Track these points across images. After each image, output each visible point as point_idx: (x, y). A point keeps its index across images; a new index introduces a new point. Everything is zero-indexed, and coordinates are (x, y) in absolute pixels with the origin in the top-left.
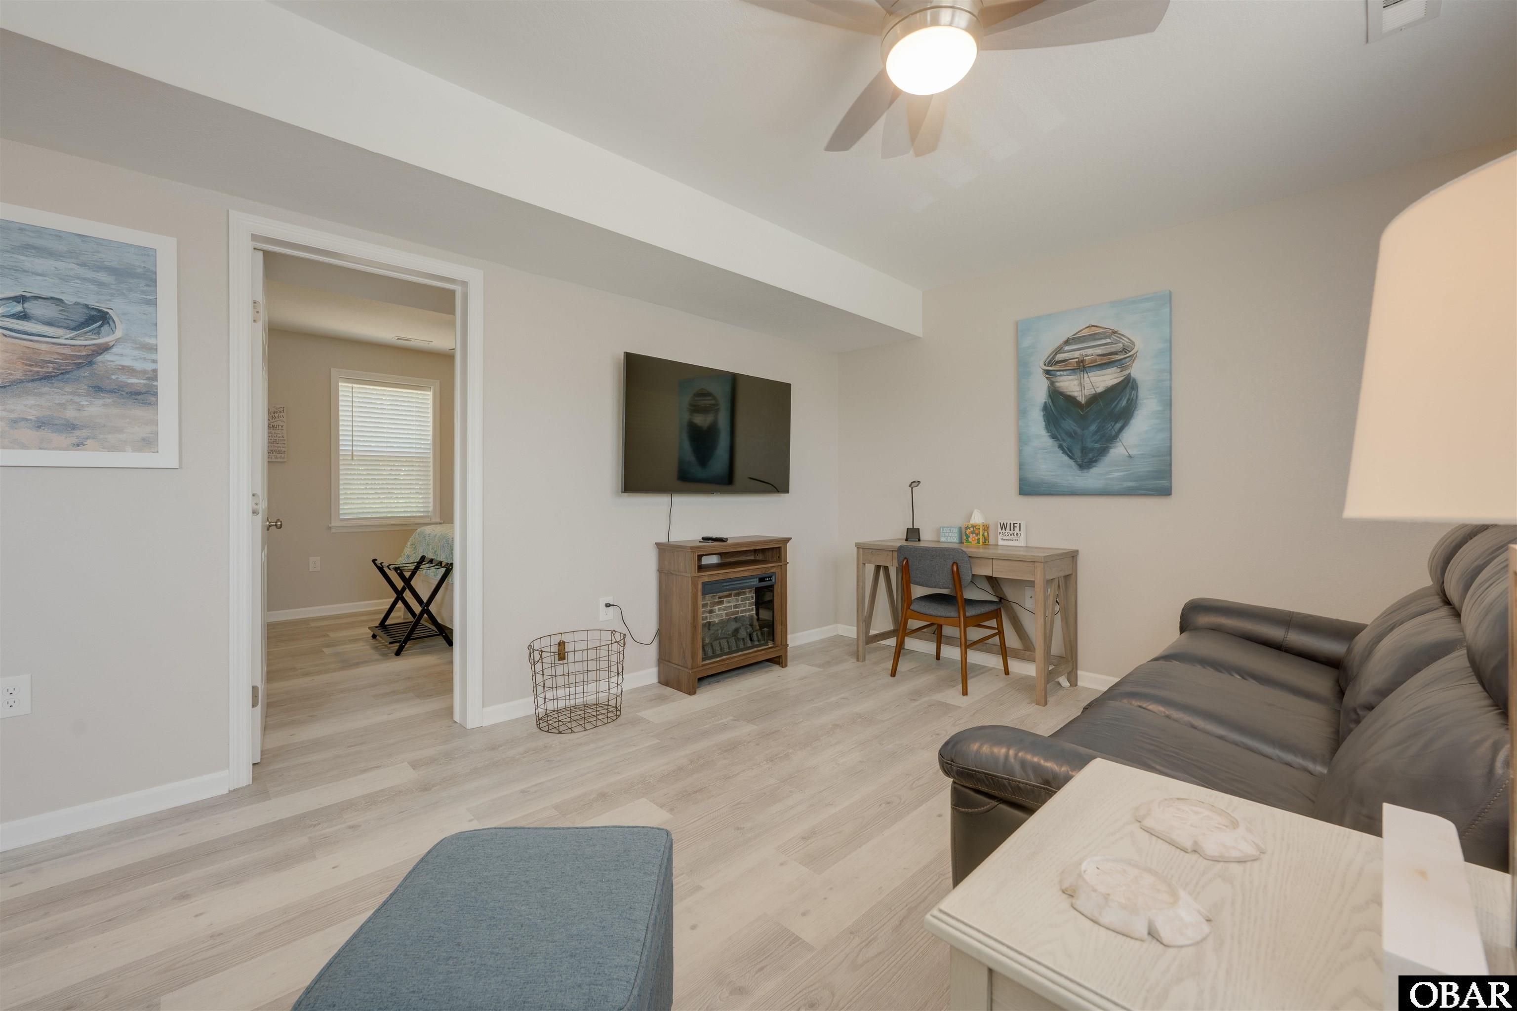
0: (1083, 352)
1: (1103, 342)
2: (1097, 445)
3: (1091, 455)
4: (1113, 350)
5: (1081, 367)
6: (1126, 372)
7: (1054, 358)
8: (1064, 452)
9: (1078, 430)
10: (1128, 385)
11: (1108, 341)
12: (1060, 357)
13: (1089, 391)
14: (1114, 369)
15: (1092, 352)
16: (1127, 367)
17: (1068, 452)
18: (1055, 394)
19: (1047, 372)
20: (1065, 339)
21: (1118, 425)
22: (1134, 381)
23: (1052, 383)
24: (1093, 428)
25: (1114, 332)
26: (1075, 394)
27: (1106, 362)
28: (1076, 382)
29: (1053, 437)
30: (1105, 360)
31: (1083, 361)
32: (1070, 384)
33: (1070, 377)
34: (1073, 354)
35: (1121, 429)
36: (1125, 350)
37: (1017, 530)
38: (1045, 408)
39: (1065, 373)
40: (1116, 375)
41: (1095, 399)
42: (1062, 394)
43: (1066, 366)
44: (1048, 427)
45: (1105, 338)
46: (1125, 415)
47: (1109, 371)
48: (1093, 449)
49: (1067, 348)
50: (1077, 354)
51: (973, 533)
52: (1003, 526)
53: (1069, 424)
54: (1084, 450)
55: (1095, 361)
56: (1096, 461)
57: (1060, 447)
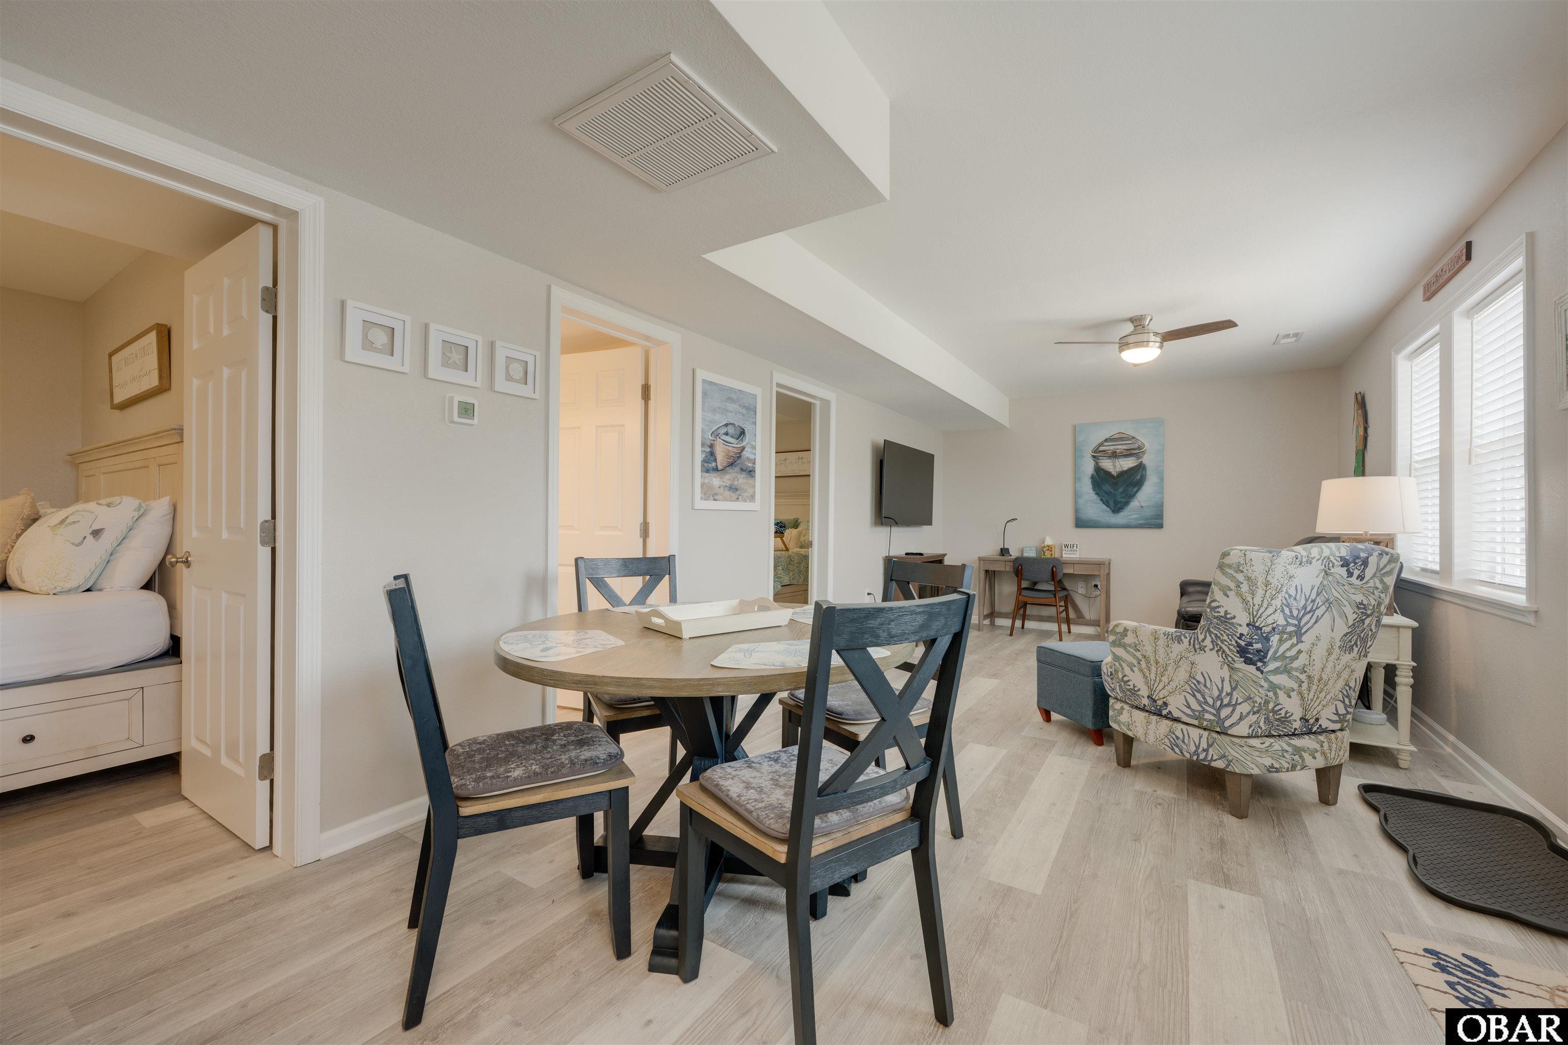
0: (1115, 447)
1: (1127, 442)
2: (1123, 500)
3: (1119, 505)
4: (1133, 447)
5: (1114, 455)
6: (1140, 460)
7: (1098, 449)
8: (1104, 503)
9: (1112, 491)
10: (1141, 467)
11: (1130, 442)
12: (1102, 448)
13: (1118, 469)
14: (1133, 458)
15: (1120, 448)
16: (1141, 458)
17: (1107, 503)
18: (1098, 470)
19: (1094, 457)
20: (1104, 439)
21: (1135, 489)
22: (1144, 465)
23: (1097, 463)
24: (1121, 490)
25: (1133, 438)
26: (1111, 470)
27: (1128, 454)
28: (1111, 464)
29: (1097, 494)
30: (1128, 453)
31: (1115, 452)
32: (1107, 465)
33: (1108, 461)
34: (1109, 447)
35: (1137, 491)
36: (1139, 448)
37: (1075, 548)
38: (1092, 477)
39: (1105, 458)
40: (1134, 462)
41: (1122, 474)
42: (1103, 470)
43: (1105, 454)
44: (1094, 489)
45: (1128, 440)
46: (1139, 484)
47: (1130, 459)
48: (1120, 502)
49: (1106, 444)
50: (1112, 448)
51: (1048, 550)
52: (1066, 546)
53: (1107, 487)
54: (1116, 502)
55: (1123, 453)
56: (1122, 509)
57: (1101, 500)
